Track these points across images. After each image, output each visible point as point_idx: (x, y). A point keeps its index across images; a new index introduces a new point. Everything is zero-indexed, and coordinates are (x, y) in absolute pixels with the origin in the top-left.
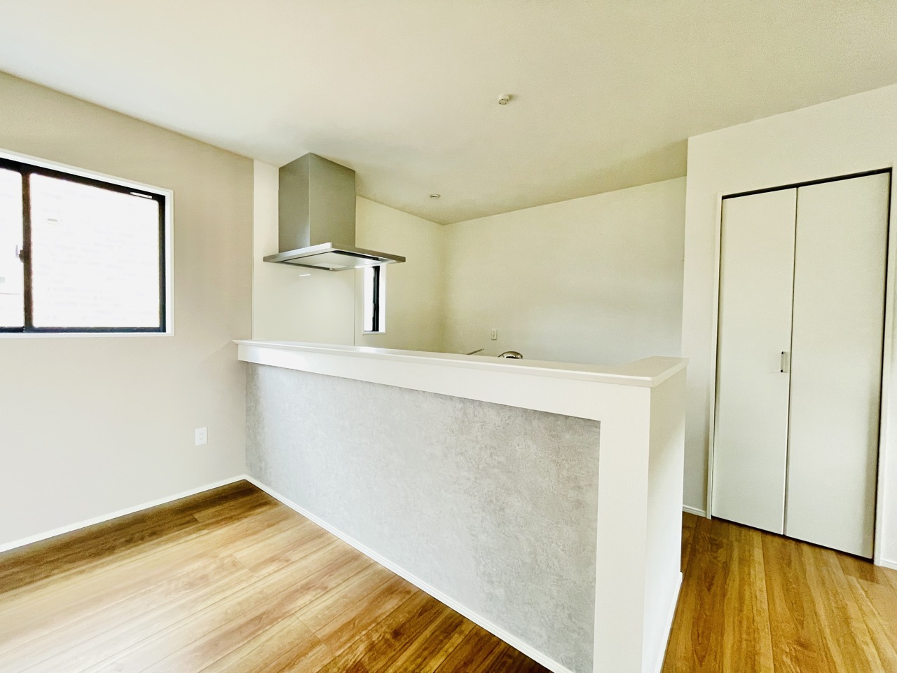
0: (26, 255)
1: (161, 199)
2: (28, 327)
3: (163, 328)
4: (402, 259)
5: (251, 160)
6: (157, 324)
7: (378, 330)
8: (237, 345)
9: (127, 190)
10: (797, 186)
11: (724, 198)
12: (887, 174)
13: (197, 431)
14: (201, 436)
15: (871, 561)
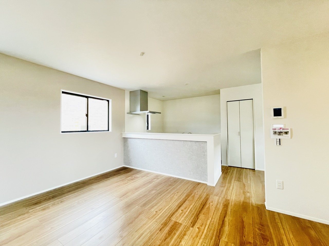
0: (87, 115)
1: (108, 101)
2: (87, 131)
3: (108, 130)
4: (160, 113)
5: (124, 90)
6: (107, 129)
7: (148, 129)
8: (122, 134)
9: (103, 100)
10: (239, 100)
11: (227, 102)
12: (252, 100)
13: (115, 154)
14: (116, 155)
15: (254, 169)
